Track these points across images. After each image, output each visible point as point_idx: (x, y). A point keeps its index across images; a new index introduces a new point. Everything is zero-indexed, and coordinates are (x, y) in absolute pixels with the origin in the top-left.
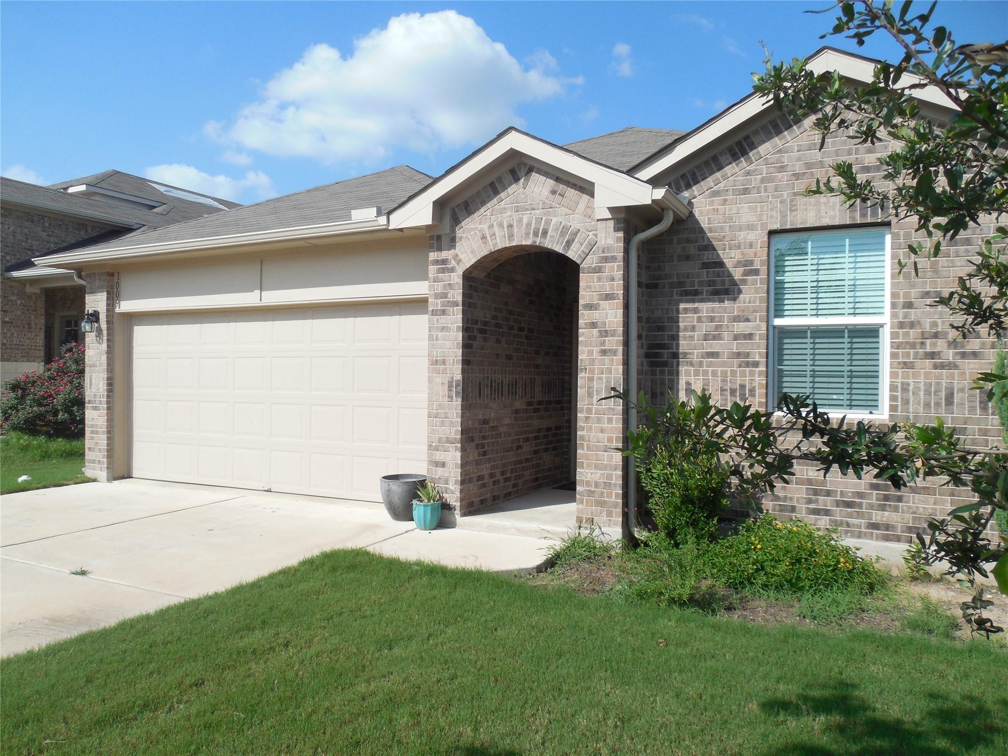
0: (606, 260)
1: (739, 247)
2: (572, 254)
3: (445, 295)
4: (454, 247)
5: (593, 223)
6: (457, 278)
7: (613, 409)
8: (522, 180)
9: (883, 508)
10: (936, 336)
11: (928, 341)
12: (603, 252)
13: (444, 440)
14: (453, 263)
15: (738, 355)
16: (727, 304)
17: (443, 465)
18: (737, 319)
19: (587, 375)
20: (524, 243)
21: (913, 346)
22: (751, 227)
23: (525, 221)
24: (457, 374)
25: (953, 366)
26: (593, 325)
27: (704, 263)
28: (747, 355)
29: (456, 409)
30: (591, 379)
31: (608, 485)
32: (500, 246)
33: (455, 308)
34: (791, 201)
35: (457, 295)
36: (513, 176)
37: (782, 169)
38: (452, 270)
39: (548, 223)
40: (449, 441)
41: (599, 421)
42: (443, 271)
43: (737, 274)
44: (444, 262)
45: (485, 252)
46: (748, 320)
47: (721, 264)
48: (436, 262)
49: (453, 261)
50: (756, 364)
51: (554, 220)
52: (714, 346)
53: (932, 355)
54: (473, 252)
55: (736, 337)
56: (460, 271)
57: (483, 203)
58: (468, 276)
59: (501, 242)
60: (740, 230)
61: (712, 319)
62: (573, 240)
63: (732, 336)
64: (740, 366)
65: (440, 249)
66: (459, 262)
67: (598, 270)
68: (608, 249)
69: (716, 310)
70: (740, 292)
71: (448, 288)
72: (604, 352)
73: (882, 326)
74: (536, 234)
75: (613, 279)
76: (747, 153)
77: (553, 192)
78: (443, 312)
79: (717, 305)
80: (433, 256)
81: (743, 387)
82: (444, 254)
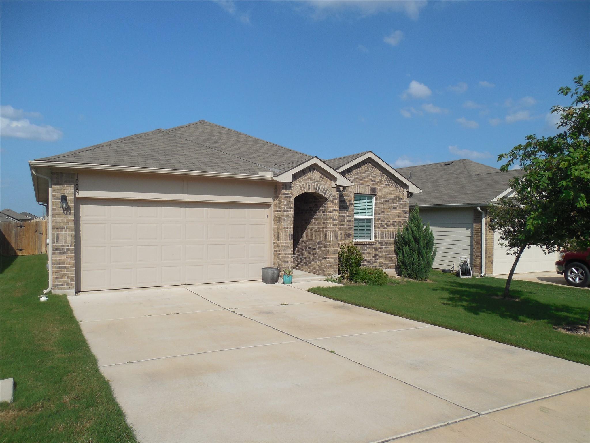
0: (334, 199)
1: (348, 197)
2: (326, 196)
3: (288, 205)
4: (290, 189)
5: (331, 188)
6: (292, 200)
7: (336, 241)
8: (312, 172)
9: (375, 262)
10: (383, 221)
11: (382, 223)
12: (334, 197)
13: (287, 254)
14: (290, 195)
15: (348, 225)
16: (346, 212)
17: (287, 262)
18: (348, 216)
19: (329, 232)
20: (313, 191)
21: (380, 224)
22: (351, 192)
23: (313, 185)
24: (292, 232)
25: (386, 228)
26: (331, 217)
27: (341, 200)
28: (350, 225)
29: (292, 244)
30: (330, 233)
31: (335, 263)
32: (306, 191)
33: (291, 210)
34: (359, 186)
35: (292, 205)
36: (310, 170)
37: (357, 178)
38: (290, 197)
39: (320, 186)
40: (289, 254)
41: (333, 245)
42: (287, 197)
43: (348, 204)
44: (288, 194)
45: (301, 193)
46: (350, 216)
47: (345, 201)
48: (285, 194)
49: (290, 194)
50: (352, 228)
51: (321, 186)
52: (343, 223)
53: (383, 226)
54: (297, 192)
55: (348, 221)
56: (293, 198)
57: (300, 177)
58: (296, 199)
59: (306, 190)
60: (349, 192)
61: (343, 216)
62: (326, 192)
63: (347, 221)
64: (349, 228)
65: (286, 189)
66: (293, 194)
67: (332, 202)
68: (335, 196)
69: (344, 213)
70: (349, 209)
71: (289, 203)
72: (334, 225)
73: (372, 219)
74: (316, 189)
75: (336, 205)
76: (351, 172)
77: (321, 177)
78: (287, 211)
79: (344, 212)
80: (283, 191)
81: (349, 234)
82: (287, 192)
